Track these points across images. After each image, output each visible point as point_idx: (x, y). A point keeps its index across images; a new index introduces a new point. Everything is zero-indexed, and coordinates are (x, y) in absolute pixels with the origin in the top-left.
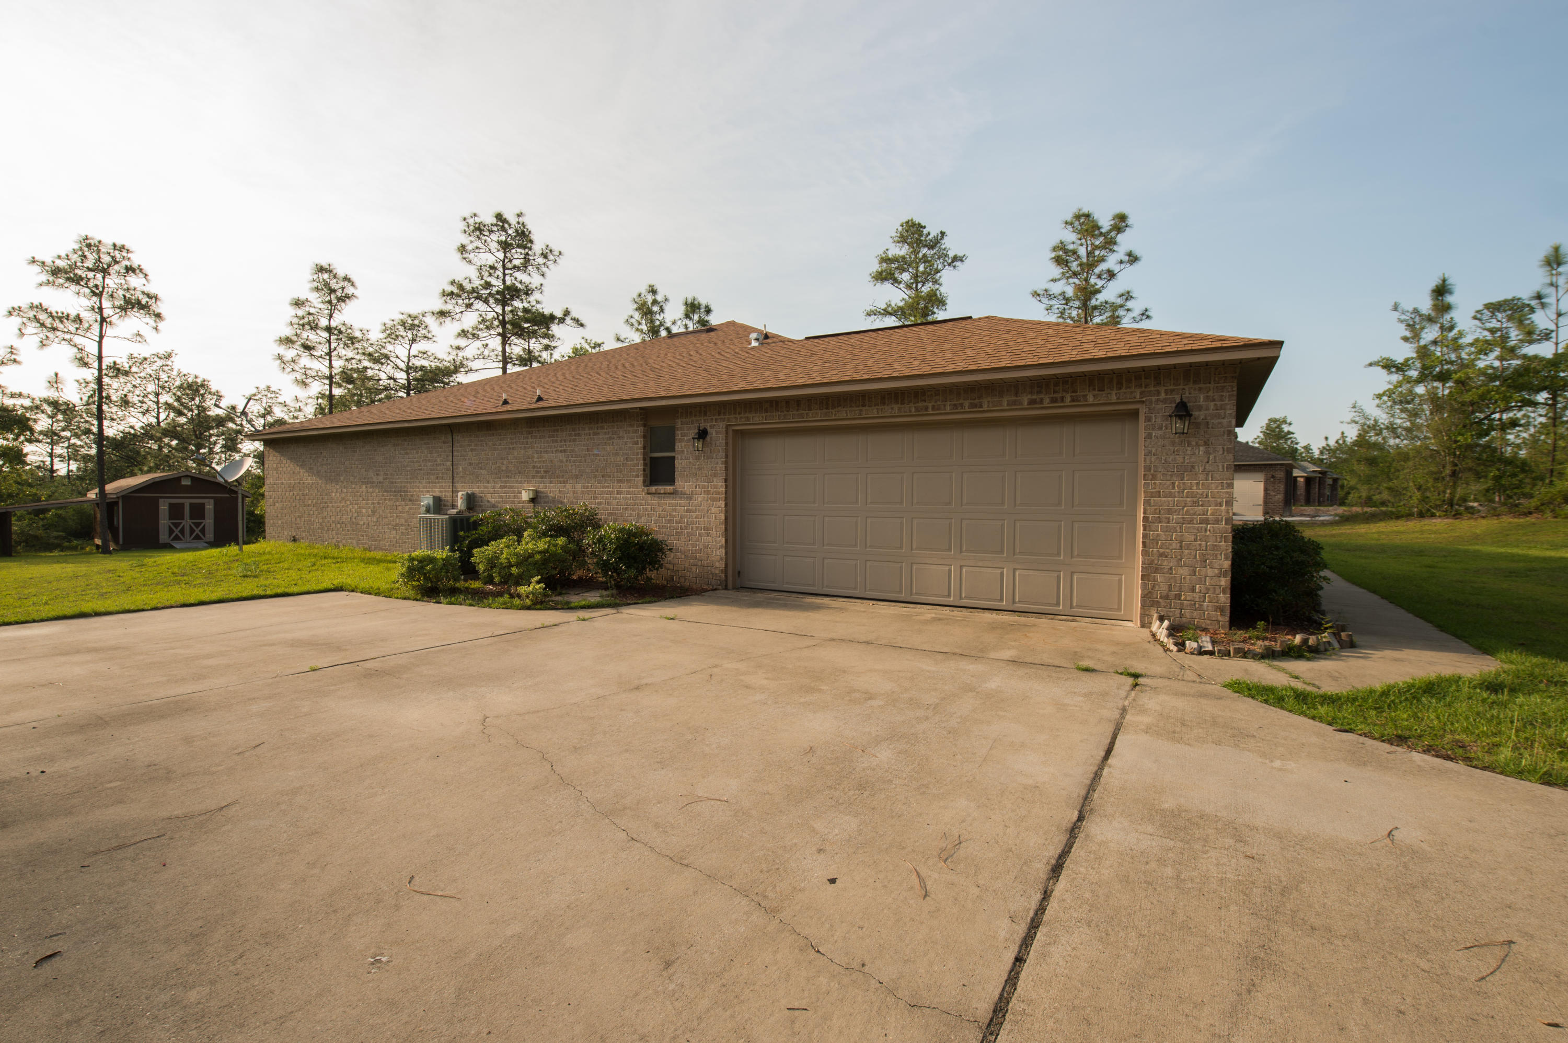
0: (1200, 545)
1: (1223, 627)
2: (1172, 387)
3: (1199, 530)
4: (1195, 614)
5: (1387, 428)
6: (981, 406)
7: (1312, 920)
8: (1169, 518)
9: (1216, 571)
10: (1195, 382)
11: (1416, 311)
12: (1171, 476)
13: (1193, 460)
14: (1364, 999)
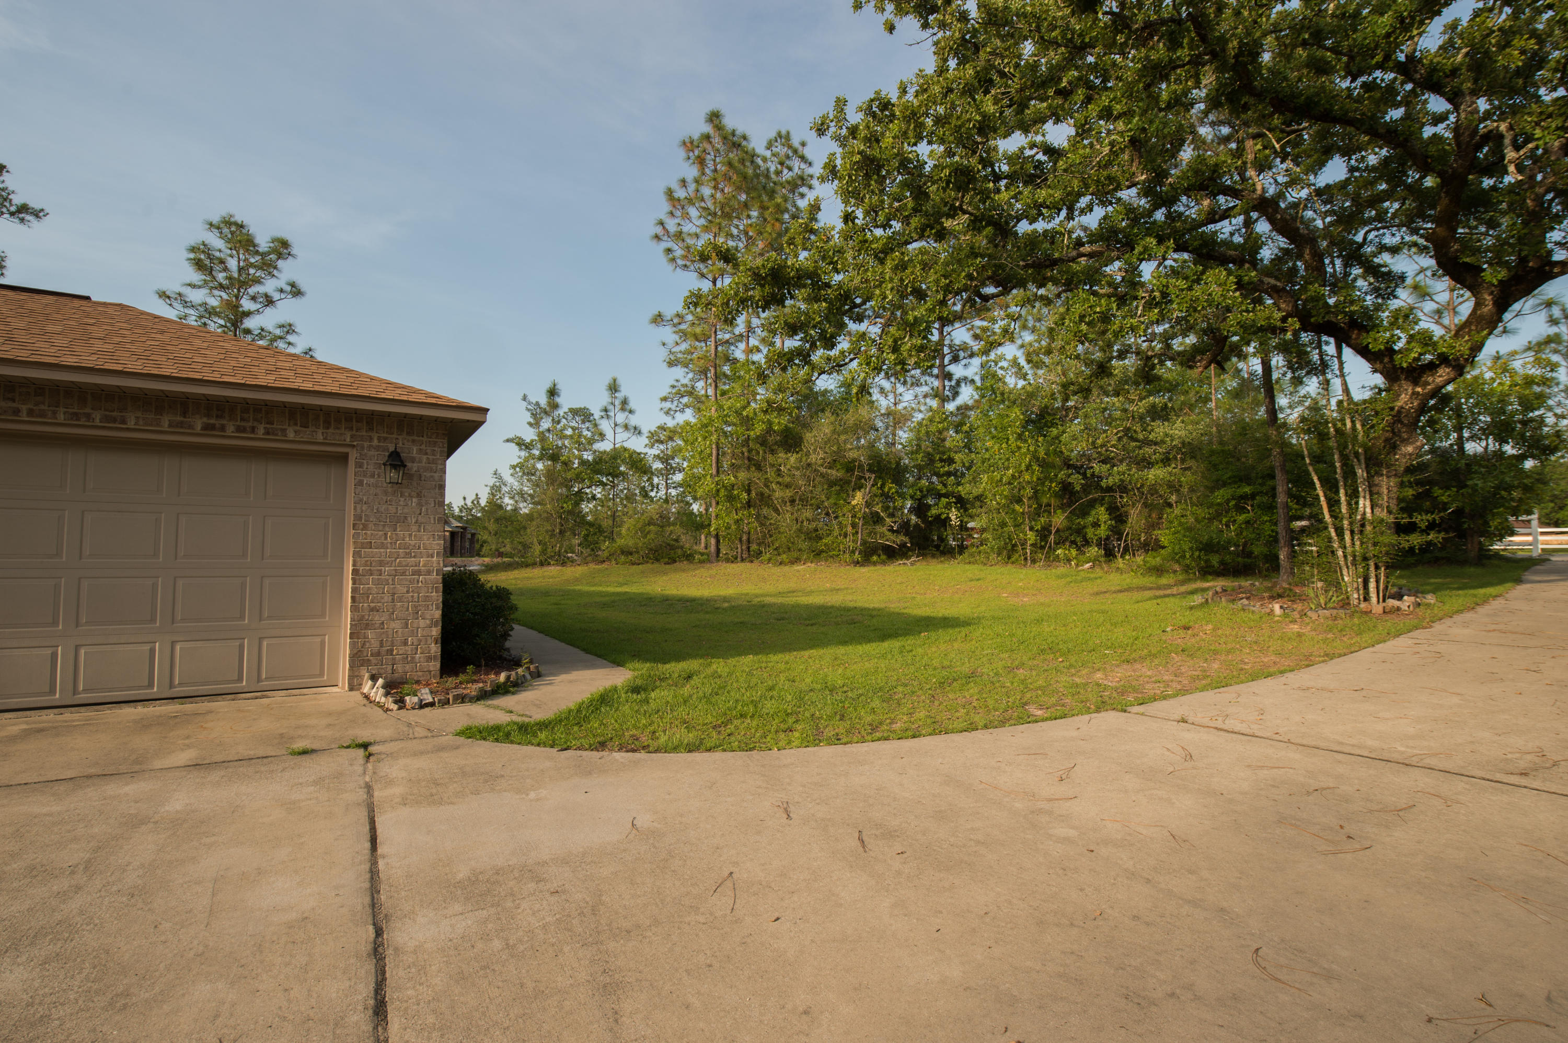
0: (412, 597)
1: (434, 677)
2: (385, 435)
3: (411, 582)
4: (408, 667)
5: (518, 494)
6: (124, 422)
7: (624, 925)
8: (381, 570)
9: (428, 622)
10: (408, 433)
11: (537, 404)
12: (384, 526)
13: (406, 511)
14: (686, 971)
